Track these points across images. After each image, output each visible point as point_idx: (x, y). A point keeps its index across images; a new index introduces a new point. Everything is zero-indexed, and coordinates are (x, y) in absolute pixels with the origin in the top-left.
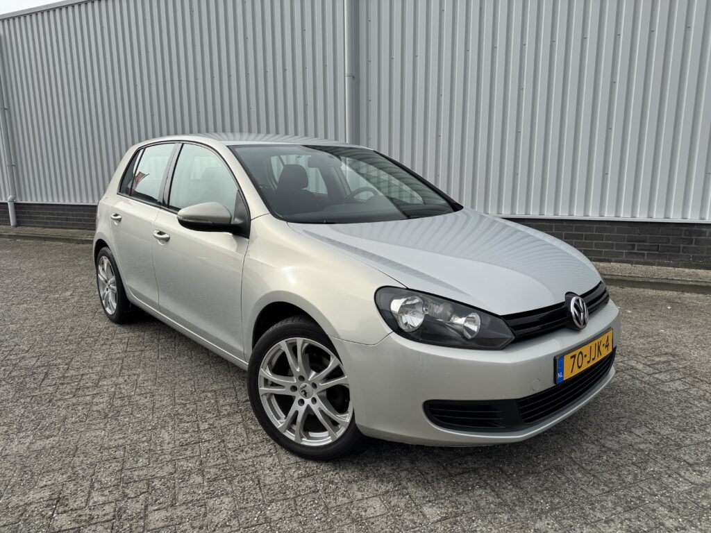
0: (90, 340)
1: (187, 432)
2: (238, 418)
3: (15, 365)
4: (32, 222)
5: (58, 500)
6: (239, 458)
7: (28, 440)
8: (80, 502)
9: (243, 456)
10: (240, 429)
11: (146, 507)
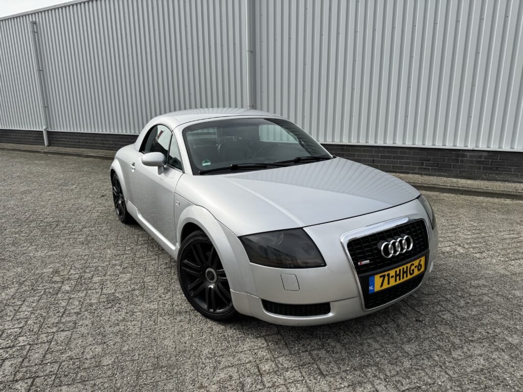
0: (81, 211)
1: (119, 250)
2: (146, 246)
3: (42, 221)
4: (58, 144)
5: (56, 272)
6: (141, 260)
7: (46, 251)
8: (65, 273)
9: (142, 260)
10: (145, 250)
11: (93, 276)
